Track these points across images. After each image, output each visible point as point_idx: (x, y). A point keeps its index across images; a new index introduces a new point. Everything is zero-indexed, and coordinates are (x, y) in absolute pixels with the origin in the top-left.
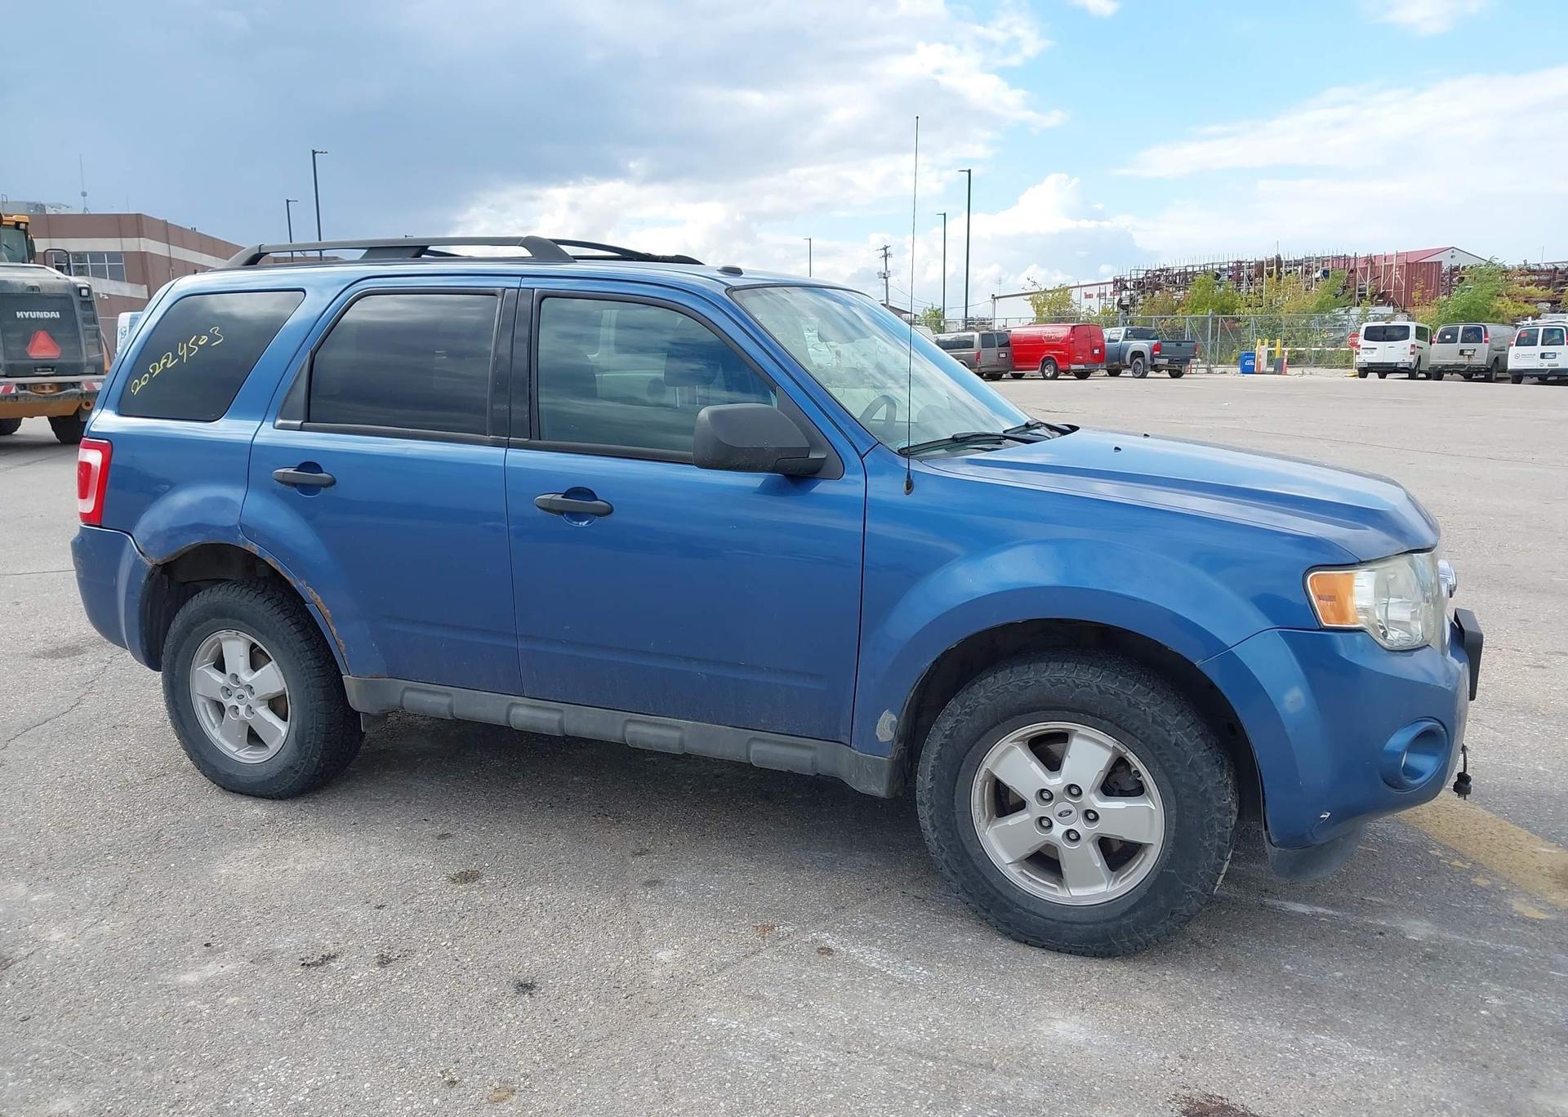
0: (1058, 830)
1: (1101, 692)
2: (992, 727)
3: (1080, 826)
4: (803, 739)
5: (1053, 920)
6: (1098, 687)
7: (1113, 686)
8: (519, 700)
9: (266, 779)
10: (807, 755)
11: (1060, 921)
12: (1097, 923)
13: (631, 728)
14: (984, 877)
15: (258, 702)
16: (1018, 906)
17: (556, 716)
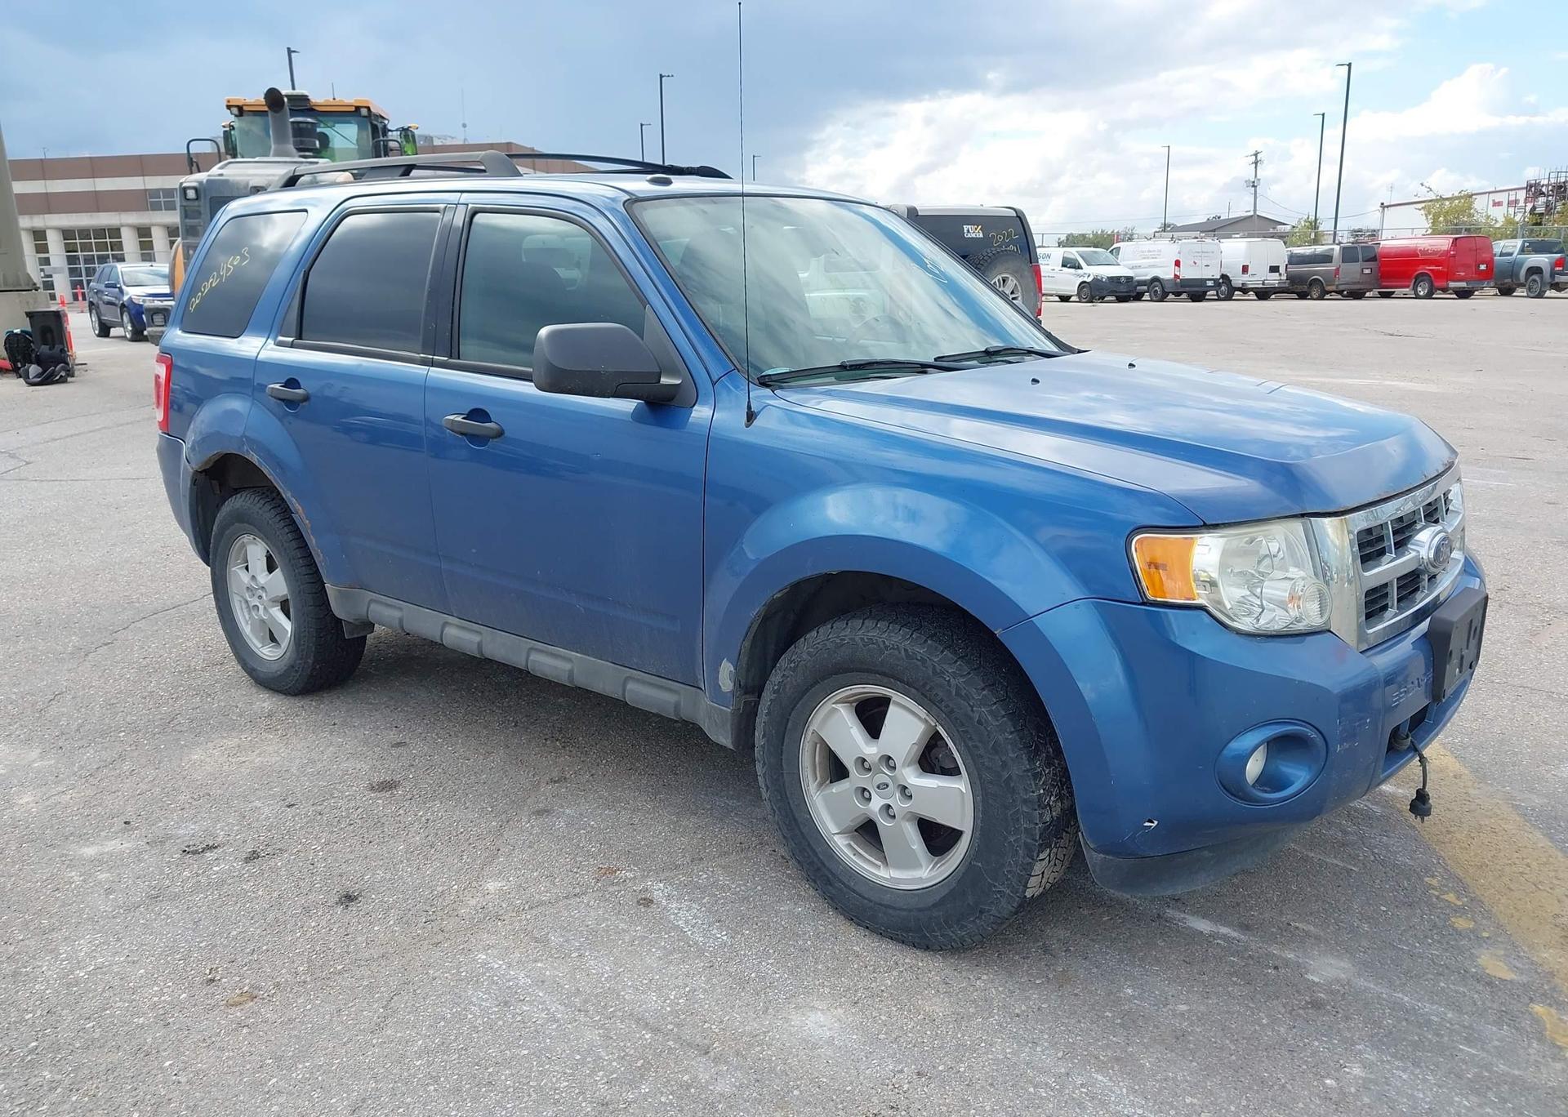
0: (877, 803)
1: (908, 656)
2: (812, 686)
3: (898, 804)
4: (670, 682)
5: (871, 901)
6: (906, 650)
7: (921, 651)
8: (450, 619)
9: (276, 675)
10: (670, 698)
11: (876, 903)
12: (910, 911)
13: (534, 657)
14: (809, 845)
15: (271, 603)
16: (840, 881)
17: (476, 638)
